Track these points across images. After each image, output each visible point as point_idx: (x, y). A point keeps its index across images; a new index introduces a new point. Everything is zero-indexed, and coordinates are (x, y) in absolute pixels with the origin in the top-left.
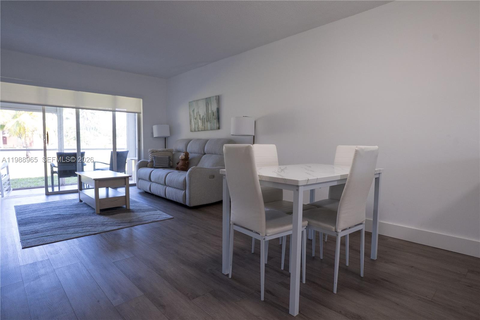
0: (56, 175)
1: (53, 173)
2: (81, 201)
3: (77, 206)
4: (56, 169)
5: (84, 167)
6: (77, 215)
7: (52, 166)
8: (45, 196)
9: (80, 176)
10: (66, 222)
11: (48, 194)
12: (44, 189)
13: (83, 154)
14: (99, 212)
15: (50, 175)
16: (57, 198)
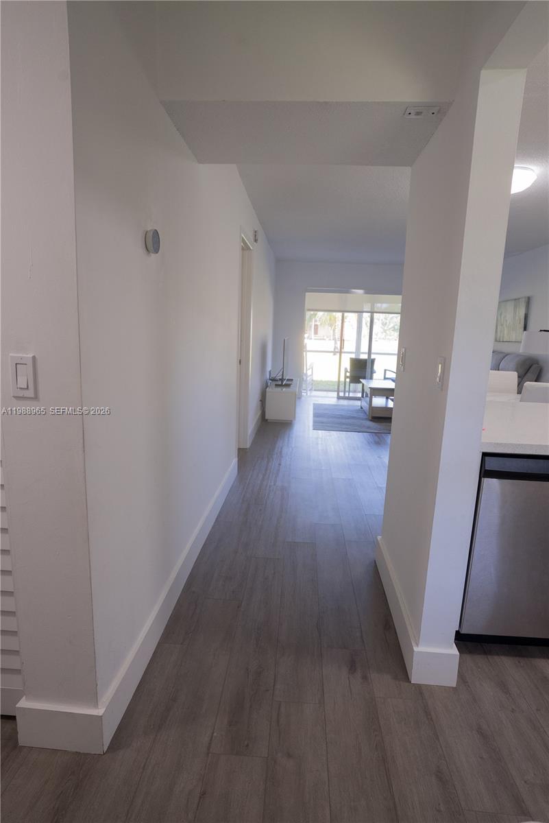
0: (348, 380)
1: (346, 377)
2: (362, 408)
3: (357, 411)
4: (348, 374)
5: (374, 374)
6: (354, 418)
7: (346, 371)
8: (336, 399)
9: (363, 385)
10: (344, 421)
11: (339, 398)
12: (336, 393)
13: (373, 361)
14: (370, 418)
15: (343, 380)
16: (345, 402)
